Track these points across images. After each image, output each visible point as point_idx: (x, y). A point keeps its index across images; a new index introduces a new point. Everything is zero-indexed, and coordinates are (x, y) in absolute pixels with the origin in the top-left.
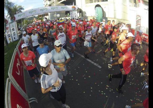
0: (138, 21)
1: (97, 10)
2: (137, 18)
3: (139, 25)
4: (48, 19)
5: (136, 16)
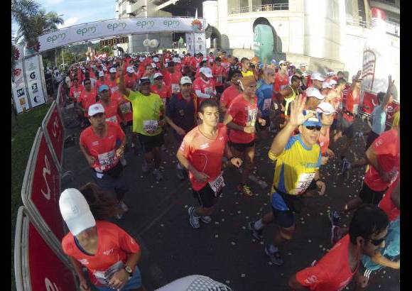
0: (367, 64)
1: (260, 33)
2: (365, 58)
3: (370, 77)
4: (125, 50)
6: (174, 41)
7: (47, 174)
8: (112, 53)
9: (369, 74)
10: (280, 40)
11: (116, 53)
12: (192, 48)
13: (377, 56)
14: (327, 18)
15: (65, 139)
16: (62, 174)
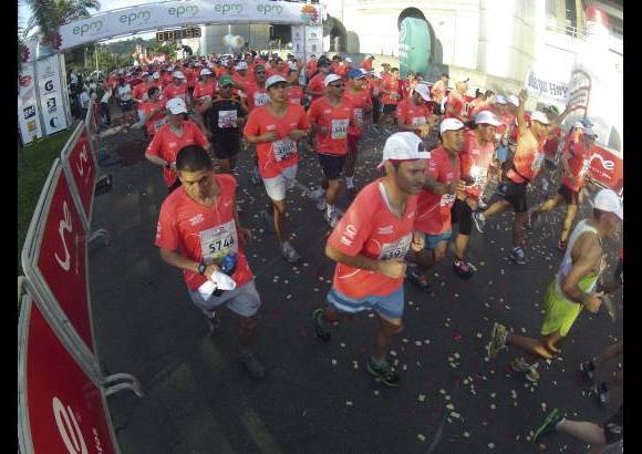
0: (576, 92)
2: (574, 82)
3: (580, 113)
6: (272, 38)
7: (65, 230)
8: (174, 55)
9: (579, 107)
10: (440, 44)
11: (180, 55)
12: (301, 50)
13: (593, 80)
14: (516, 16)
15: (96, 181)
16: (92, 232)
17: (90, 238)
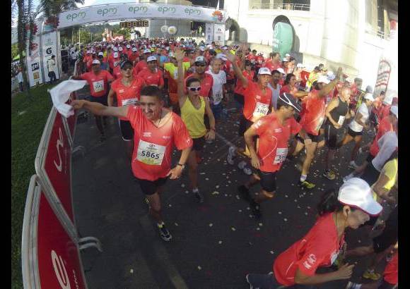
0: (382, 74)
1: (280, 32)
2: (381, 68)
3: (383, 87)
4: (142, 34)
5: (378, 62)
6: (192, 29)
8: (129, 36)
9: (383, 84)
10: (297, 37)
11: (133, 37)
12: (211, 39)
13: (392, 67)
14: (347, 25)
16: (74, 147)
17: (73, 150)
